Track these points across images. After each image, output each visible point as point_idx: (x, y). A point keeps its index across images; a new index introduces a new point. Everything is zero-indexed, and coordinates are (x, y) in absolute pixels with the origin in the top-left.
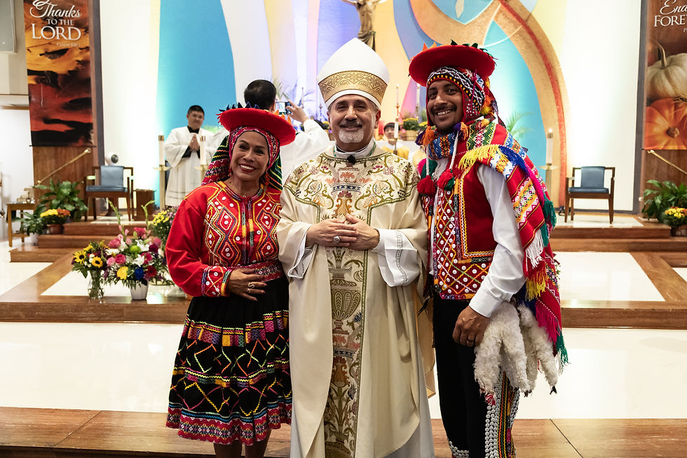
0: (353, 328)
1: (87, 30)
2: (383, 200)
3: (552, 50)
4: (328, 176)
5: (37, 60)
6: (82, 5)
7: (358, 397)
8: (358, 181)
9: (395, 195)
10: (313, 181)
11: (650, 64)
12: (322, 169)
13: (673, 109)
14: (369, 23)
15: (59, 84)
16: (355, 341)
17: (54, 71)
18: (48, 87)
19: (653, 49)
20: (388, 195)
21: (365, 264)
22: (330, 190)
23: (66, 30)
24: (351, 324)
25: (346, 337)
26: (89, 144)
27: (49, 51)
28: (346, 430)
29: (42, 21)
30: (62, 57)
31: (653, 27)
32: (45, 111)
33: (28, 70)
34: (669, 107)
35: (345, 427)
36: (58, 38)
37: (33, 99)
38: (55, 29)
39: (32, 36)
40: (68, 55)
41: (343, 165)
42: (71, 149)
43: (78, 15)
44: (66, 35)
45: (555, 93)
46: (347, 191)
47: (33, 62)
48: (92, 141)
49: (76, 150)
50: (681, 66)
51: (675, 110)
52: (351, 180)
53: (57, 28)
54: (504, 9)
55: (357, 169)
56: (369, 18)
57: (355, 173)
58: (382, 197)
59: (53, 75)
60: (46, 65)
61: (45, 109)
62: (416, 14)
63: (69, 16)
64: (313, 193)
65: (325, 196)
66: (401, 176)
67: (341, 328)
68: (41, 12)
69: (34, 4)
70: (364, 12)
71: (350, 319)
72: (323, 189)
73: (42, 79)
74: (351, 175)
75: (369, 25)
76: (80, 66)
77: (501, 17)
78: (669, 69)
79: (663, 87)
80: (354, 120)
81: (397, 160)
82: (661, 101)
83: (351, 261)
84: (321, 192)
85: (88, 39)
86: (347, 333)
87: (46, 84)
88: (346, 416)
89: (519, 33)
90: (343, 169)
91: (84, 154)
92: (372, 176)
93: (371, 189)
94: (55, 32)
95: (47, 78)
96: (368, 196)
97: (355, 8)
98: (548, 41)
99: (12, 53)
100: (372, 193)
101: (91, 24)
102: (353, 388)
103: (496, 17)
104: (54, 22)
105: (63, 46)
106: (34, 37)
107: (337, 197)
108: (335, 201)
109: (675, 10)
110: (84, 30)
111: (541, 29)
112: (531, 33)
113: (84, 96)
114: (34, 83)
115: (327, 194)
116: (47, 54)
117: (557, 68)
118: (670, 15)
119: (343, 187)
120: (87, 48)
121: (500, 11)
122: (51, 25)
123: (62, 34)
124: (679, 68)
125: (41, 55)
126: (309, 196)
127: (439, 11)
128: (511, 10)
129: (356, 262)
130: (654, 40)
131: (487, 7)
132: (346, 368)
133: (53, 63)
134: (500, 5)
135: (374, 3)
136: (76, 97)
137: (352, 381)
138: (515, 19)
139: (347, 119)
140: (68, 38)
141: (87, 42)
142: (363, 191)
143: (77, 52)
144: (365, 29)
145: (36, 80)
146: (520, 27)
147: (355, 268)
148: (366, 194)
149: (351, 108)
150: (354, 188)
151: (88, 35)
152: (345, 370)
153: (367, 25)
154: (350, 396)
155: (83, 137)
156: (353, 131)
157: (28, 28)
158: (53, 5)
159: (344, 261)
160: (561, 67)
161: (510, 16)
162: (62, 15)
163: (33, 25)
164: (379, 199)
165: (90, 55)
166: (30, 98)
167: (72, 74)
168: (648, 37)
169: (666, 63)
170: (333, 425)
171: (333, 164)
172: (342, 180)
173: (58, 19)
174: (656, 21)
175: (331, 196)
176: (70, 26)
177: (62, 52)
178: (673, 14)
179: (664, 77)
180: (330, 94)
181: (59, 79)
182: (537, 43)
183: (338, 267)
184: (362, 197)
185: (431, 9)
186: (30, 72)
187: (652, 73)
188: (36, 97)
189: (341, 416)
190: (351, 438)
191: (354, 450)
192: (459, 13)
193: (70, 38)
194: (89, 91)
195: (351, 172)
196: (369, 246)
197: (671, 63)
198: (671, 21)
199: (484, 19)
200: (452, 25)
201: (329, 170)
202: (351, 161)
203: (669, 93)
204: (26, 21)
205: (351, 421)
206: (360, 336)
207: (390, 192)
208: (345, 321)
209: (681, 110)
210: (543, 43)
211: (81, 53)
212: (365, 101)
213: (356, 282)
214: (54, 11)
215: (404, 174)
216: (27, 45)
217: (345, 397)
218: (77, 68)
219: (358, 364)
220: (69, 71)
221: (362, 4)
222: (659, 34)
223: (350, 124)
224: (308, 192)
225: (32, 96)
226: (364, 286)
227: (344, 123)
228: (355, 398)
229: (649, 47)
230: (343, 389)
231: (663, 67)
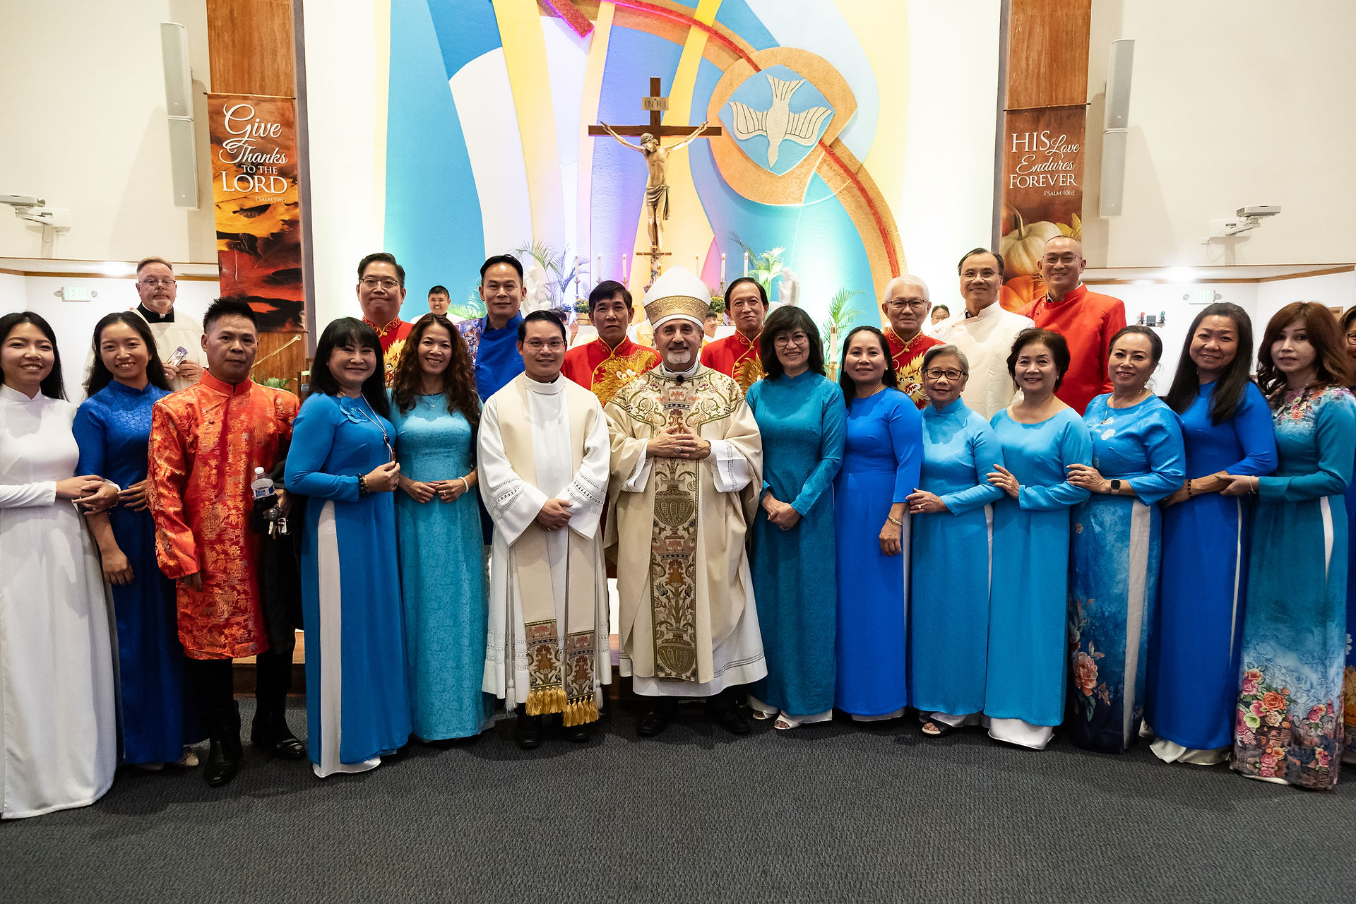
0: (689, 533)
1: (295, 181)
2: (711, 418)
3: (889, 212)
4: (658, 394)
5: (230, 219)
6: (288, 148)
7: (695, 595)
8: (687, 399)
9: (722, 412)
10: (644, 399)
11: (1005, 234)
12: (651, 387)
13: (1032, 288)
14: (661, 175)
15: (259, 250)
16: (690, 544)
17: (253, 234)
18: (244, 254)
19: (1009, 215)
20: (715, 412)
21: (696, 475)
22: (661, 408)
23: (268, 180)
24: (686, 529)
25: (682, 541)
26: (299, 329)
27: (245, 208)
28: (684, 625)
29: (235, 168)
30: (262, 216)
31: (1008, 189)
32: (240, 286)
33: (217, 232)
34: (1028, 287)
35: (682, 623)
36: (257, 190)
37: (224, 270)
38: (253, 178)
39: (223, 187)
40: (271, 212)
41: (672, 384)
42: (276, 335)
43: (283, 161)
44: (268, 187)
45: (892, 265)
46: (677, 410)
47: (224, 222)
48: (304, 325)
49: (281, 335)
50: (1041, 236)
51: (1034, 290)
52: (681, 398)
53: (256, 177)
54: (829, 158)
55: (686, 388)
56: (661, 169)
57: (684, 392)
58: (709, 414)
59: (251, 239)
60: (242, 225)
61: (241, 283)
62: (718, 161)
63: (271, 161)
64: (645, 412)
65: (657, 413)
66: (726, 394)
67: (676, 533)
68: (234, 157)
69: (224, 145)
70: (655, 161)
71: (686, 525)
72: (654, 407)
73: (237, 244)
74: (681, 394)
75: (661, 179)
76: (286, 227)
77: (825, 168)
78: (1027, 240)
79: (1021, 262)
80: (681, 343)
81: (720, 377)
82: (1019, 279)
83: (684, 473)
84: (653, 410)
85: (297, 192)
86: (682, 537)
87: (241, 250)
88: (684, 612)
89: (847, 188)
90: (673, 388)
91: (292, 341)
92: (699, 394)
93: (700, 407)
94: (253, 183)
95: (242, 242)
96: (697, 413)
97: (642, 156)
98: (883, 200)
99: (195, 209)
100: (701, 410)
101: (299, 172)
102: (689, 587)
103: (819, 168)
104: (251, 169)
105: (263, 200)
106: (225, 189)
107: (669, 415)
108: (667, 419)
109: (1034, 169)
110: (291, 180)
111: (874, 184)
112: (862, 190)
113: (292, 266)
114: (226, 249)
115: (658, 412)
116: (242, 211)
117: (894, 234)
118: (1028, 175)
119: (674, 405)
120: (296, 204)
121: (824, 160)
122: (247, 173)
123: (262, 185)
124: (1039, 240)
125: (234, 212)
126: (641, 413)
127: (747, 158)
128: (837, 160)
129: (689, 473)
130: (1009, 205)
131: (808, 154)
132: (682, 569)
133: (251, 223)
134: (824, 152)
135: (666, 150)
136: (281, 268)
137: (688, 580)
138: (842, 171)
139: (675, 342)
140: (269, 190)
141: (295, 196)
142: (693, 409)
143: (282, 209)
144: (655, 183)
145: (228, 245)
146: (849, 181)
147: (688, 479)
148: (695, 412)
149: (678, 331)
150: (684, 406)
151: (296, 186)
152: (682, 571)
153: (658, 178)
154: (687, 594)
155: (290, 320)
156: (681, 353)
157: (217, 177)
158: (250, 148)
159: (678, 473)
160: (899, 232)
161: (836, 167)
162: (262, 161)
163: (224, 173)
164: (708, 417)
165: (298, 212)
166: (220, 269)
167: (276, 238)
168: (1003, 201)
169: (1023, 233)
170: (670, 624)
171: (662, 382)
172: (672, 398)
173: (257, 165)
174: (1012, 181)
175: (663, 414)
176: (272, 174)
177: (262, 209)
178: (1031, 173)
179: (1021, 250)
180: (657, 317)
181: (259, 244)
182: (870, 202)
183: (673, 479)
184: (692, 415)
185: (736, 156)
186: (221, 235)
187: (1006, 245)
188: (228, 269)
189: (678, 614)
190: (690, 631)
191: (695, 642)
192: (772, 162)
193: (273, 191)
194: (298, 260)
195: (680, 390)
196: (702, 455)
197: (1030, 231)
198: (1029, 182)
199: (803, 170)
200: (763, 177)
201: (658, 388)
202: (680, 380)
203: (1028, 270)
204: (214, 168)
205: (689, 617)
206: (694, 540)
207: (717, 409)
208: (680, 527)
209: (1042, 290)
210: (877, 202)
211: (287, 210)
212: (691, 323)
213: (690, 491)
214: (251, 155)
215: (728, 391)
216: (216, 200)
217: (682, 595)
218: (282, 230)
219: (693, 565)
220: (272, 234)
221: (651, 150)
222: (1015, 197)
223: (678, 347)
224: (639, 410)
225: (224, 266)
226: (697, 495)
227: (671, 345)
228: (692, 596)
229: (1003, 213)
230: (680, 589)
231: (1020, 238)
